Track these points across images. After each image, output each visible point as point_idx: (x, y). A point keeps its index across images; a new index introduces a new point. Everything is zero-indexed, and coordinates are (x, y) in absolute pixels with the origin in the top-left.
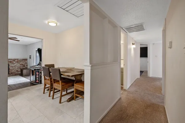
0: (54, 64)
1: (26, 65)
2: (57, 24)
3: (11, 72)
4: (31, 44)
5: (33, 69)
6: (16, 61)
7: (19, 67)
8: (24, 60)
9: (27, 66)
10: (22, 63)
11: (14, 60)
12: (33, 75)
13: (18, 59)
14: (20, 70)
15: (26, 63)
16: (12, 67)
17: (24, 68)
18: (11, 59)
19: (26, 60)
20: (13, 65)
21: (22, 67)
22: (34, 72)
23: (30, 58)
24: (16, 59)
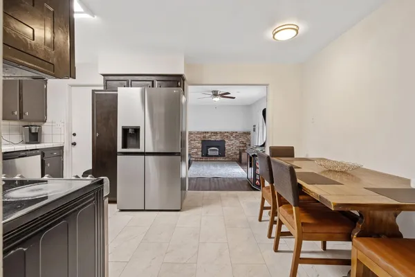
0: (293, 148)
1: (248, 143)
2: (297, 31)
3: (228, 154)
4: (257, 101)
6: (234, 135)
7: (238, 147)
8: (245, 133)
10: (243, 140)
11: (232, 133)
12: (251, 166)
13: (236, 132)
14: (238, 152)
15: (249, 140)
16: (228, 145)
17: (245, 148)
18: (227, 132)
19: (249, 133)
20: (230, 143)
21: (243, 147)
22: (253, 160)
23: (254, 130)
24: (234, 132)
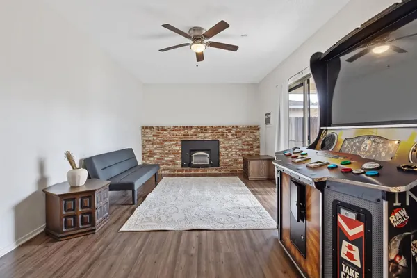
1: (255, 145)
3: (224, 163)
5: (308, 178)
6: (233, 132)
7: (240, 150)
8: (251, 128)
9: (258, 147)
10: (248, 139)
11: (230, 129)
13: (237, 127)
14: (241, 159)
15: (257, 139)
16: (224, 148)
17: (251, 152)
18: (223, 127)
19: (256, 128)
20: (227, 144)
21: (248, 150)
22: (315, 198)
23: (268, 121)
24: (233, 127)
